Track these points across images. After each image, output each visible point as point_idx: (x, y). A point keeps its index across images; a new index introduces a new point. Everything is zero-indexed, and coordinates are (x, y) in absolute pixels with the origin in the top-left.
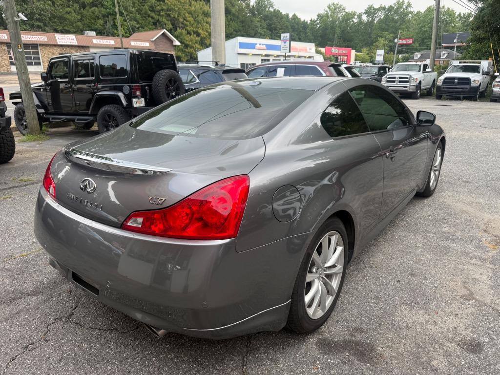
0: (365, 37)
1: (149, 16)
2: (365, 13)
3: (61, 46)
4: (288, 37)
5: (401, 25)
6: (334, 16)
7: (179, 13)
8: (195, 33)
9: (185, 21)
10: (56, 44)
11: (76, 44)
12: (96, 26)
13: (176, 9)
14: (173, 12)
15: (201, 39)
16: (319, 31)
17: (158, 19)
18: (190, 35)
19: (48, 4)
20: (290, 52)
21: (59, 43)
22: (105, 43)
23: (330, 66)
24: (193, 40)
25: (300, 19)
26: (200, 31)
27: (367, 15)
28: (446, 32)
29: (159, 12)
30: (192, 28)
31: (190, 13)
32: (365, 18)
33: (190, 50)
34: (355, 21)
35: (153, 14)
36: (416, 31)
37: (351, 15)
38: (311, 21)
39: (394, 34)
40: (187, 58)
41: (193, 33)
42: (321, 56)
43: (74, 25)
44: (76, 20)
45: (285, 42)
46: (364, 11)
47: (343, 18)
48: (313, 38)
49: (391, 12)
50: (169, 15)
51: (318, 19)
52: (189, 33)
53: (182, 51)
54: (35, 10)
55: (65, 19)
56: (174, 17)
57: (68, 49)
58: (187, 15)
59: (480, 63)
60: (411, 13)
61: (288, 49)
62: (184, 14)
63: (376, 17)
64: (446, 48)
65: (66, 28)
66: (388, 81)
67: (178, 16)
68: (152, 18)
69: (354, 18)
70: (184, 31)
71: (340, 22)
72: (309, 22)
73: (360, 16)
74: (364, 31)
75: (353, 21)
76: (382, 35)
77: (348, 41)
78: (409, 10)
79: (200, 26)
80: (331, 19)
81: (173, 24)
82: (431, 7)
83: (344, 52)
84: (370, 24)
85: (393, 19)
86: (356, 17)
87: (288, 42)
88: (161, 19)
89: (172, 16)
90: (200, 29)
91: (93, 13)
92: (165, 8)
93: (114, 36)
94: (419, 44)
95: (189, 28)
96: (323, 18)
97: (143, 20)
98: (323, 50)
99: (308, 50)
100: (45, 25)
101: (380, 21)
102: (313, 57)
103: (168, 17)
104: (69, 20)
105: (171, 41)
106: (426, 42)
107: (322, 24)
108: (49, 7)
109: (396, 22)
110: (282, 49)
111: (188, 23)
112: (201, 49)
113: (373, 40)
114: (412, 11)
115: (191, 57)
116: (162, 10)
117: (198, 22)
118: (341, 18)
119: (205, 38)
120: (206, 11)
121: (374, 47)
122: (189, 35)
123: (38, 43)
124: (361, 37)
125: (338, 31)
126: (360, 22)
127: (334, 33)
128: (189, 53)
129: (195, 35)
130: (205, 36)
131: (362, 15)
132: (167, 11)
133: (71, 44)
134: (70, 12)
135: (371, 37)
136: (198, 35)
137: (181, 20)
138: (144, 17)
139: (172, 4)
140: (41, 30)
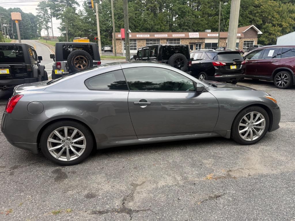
1: (248, 17)
3: (191, 38)
7: (269, 13)
8: (278, 25)
9: (272, 18)
10: (188, 38)
11: (199, 37)
12: (215, 26)
13: (267, 11)
14: (265, 13)
15: (282, 29)
17: (254, 19)
18: (275, 27)
19: (193, 17)
21: (190, 37)
22: (214, 36)
24: (276, 30)
26: (283, 23)
29: (255, 14)
30: (277, 22)
31: (278, 12)
33: (272, 36)
35: (251, 16)
40: (269, 42)
41: (277, 25)
43: (203, 27)
44: (205, 24)
50: (262, 15)
52: (274, 25)
53: (267, 37)
54: (186, 21)
55: (200, 24)
56: (265, 16)
57: (194, 40)
58: (275, 14)
62: (273, 14)
65: (199, 29)
67: (268, 15)
68: (250, 18)
70: (270, 25)
79: (284, 20)
81: (263, 21)
88: (255, 18)
89: (264, 15)
90: (283, 22)
91: (215, 19)
92: (259, 11)
93: (224, 31)
95: (274, 23)
97: (244, 20)
100: (190, 28)
103: (261, 16)
104: (201, 24)
105: (257, 32)
108: (193, 18)
111: (275, 19)
112: (280, 36)
115: (272, 41)
116: (258, 13)
117: (283, 18)
119: (286, 28)
120: (292, 9)
122: (273, 27)
123: (180, 38)
128: (271, 38)
129: (278, 27)
130: (286, 26)
132: (261, 13)
133: (196, 37)
134: (203, 20)
136: (281, 26)
137: (270, 17)
138: (245, 18)
139: (265, 8)
140: (187, 31)
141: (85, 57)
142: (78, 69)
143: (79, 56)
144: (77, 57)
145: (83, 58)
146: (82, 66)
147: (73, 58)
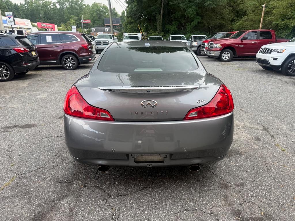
0: (60, 17)
2: (57, 3)
4: (11, 14)
5: (80, 12)
6: (37, 3)
16: (28, 12)
20: (15, 25)
23: (82, 35)
25: (11, 2)
27: (59, 4)
28: (105, 18)
32: (58, 6)
34: (52, 7)
36: (90, 16)
37: (48, 3)
38: (21, 4)
39: (78, 17)
42: (36, 28)
45: (10, 18)
46: (56, 2)
47: (44, 4)
48: (25, 15)
49: (73, 3)
51: (25, 3)
59: (137, 35)
60: (84, 5)
61: (13, 22)
63: (65, 6)
64: (107, 26)
66: (97, 44)
69: (51, 5)
71: (43, 7)
72: (19, 5)
73: (54, 4)
74: (59, 14)
75: (50, 7)
76: (70, 17)
77: (50, 19)
78: (83, 4)
80: (35, 4)
82: (94, 3)
83: (50, 26)
84: (62, 9)
85: (75, 8)
86: (52, 4)
87: (12, 18)
94: (93, 23)
96: (30, 3)
98: (36, 24)
99: (26, 24)
101: (68, 8)
102: (31, 28)
106: (96, 23)
107: (29, 7)
109: (77, 10)
110: (8, 22)
113: (66, 20)
114: (85, 4)
118: (42, 4)
121: (67, 24)
124: (58, 17)
125: (42, 12)
126: (55, 8)
127: (39, 14)
131: (56, 4)
135: (64, 18)
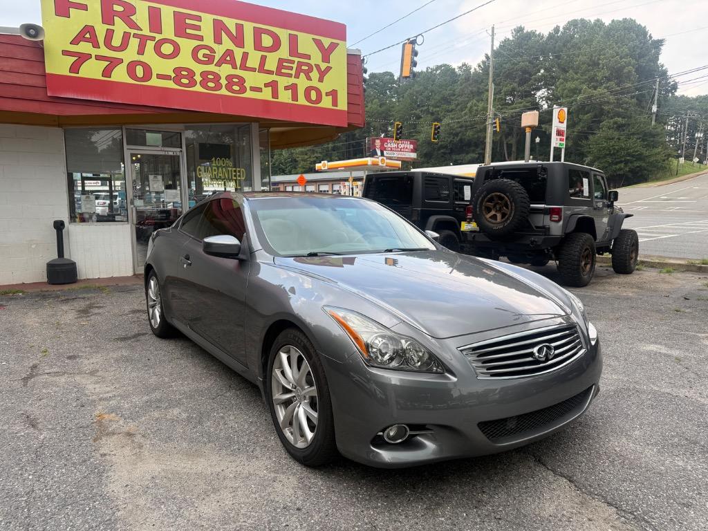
141: (507, 196)
142: (490, 222)
143: (493, 194)
144: (489, 196)
145: (503, 198)
146: (499, 216)
147: (480, 199)
